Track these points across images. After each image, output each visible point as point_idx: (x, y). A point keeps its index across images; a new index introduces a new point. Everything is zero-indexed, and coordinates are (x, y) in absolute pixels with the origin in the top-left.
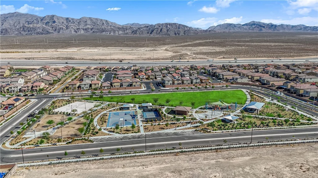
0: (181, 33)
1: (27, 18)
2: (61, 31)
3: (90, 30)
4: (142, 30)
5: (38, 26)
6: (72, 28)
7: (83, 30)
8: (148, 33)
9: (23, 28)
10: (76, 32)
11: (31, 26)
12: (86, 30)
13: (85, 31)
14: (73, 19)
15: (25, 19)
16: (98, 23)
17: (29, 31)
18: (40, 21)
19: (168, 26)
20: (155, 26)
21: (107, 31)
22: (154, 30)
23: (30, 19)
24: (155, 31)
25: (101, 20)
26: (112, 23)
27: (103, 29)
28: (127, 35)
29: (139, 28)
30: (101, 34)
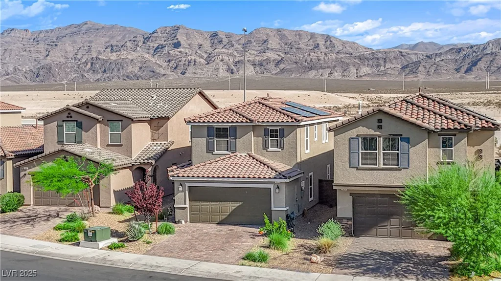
1: (112, 38)
2: (191, 69)
3: (271, 66)
4: (438, 59)
5: (129, 57)
6: (222, 60)
7: (254, 65)
8: (458, 70)
9: (92, 64)
10: (232, 73)
11: (114, 57)
12: (261, 65)
13: (258, 68)
14: (228, 36)
15: (108, 39)
17: (105, 71)
18: (140, 44)
21: (321, 68)
23: (119, 38)
25: (313, 35)
26: (344, 43)
27: (311, 61)
28: (385, 79)
29: (428, 57)
30: (303, 76)
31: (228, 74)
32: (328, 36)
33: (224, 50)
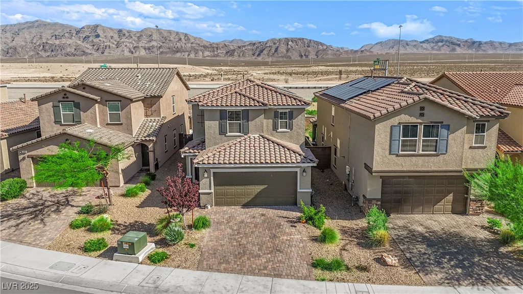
0: (310, 54)
1: (55, 30)
2: (107, 51)
3: (155, 50)
4: (244, 49)
5: (67, 42)
6: (126, 46)
7: (145, 49)
8: (253, 55)
9: (43, 46)
10: (132, 53)
11: (57, 42)
12: (149, 49)
13: (147, 51)
14: (129, 32)
15: (52, 31)
16: (172, 39)
17: (52, 51)
18: (74, 35)
19: (290, 43)
20: (266, 44)
21: (184, 51)
22: (264, 49)
23: (60, 30)
24: (265, 52)
25: (177, 33)
26: (195, 38)
27: (177, 47)
28: (218, 58)
29: (239, 47)
30: (173, 56)
31: (130, 54)
32: (186, 34)
33: (126, 40)
